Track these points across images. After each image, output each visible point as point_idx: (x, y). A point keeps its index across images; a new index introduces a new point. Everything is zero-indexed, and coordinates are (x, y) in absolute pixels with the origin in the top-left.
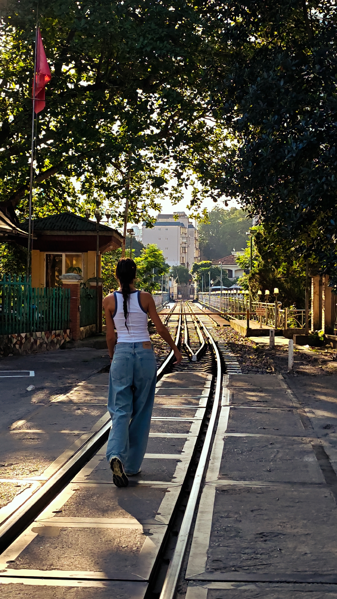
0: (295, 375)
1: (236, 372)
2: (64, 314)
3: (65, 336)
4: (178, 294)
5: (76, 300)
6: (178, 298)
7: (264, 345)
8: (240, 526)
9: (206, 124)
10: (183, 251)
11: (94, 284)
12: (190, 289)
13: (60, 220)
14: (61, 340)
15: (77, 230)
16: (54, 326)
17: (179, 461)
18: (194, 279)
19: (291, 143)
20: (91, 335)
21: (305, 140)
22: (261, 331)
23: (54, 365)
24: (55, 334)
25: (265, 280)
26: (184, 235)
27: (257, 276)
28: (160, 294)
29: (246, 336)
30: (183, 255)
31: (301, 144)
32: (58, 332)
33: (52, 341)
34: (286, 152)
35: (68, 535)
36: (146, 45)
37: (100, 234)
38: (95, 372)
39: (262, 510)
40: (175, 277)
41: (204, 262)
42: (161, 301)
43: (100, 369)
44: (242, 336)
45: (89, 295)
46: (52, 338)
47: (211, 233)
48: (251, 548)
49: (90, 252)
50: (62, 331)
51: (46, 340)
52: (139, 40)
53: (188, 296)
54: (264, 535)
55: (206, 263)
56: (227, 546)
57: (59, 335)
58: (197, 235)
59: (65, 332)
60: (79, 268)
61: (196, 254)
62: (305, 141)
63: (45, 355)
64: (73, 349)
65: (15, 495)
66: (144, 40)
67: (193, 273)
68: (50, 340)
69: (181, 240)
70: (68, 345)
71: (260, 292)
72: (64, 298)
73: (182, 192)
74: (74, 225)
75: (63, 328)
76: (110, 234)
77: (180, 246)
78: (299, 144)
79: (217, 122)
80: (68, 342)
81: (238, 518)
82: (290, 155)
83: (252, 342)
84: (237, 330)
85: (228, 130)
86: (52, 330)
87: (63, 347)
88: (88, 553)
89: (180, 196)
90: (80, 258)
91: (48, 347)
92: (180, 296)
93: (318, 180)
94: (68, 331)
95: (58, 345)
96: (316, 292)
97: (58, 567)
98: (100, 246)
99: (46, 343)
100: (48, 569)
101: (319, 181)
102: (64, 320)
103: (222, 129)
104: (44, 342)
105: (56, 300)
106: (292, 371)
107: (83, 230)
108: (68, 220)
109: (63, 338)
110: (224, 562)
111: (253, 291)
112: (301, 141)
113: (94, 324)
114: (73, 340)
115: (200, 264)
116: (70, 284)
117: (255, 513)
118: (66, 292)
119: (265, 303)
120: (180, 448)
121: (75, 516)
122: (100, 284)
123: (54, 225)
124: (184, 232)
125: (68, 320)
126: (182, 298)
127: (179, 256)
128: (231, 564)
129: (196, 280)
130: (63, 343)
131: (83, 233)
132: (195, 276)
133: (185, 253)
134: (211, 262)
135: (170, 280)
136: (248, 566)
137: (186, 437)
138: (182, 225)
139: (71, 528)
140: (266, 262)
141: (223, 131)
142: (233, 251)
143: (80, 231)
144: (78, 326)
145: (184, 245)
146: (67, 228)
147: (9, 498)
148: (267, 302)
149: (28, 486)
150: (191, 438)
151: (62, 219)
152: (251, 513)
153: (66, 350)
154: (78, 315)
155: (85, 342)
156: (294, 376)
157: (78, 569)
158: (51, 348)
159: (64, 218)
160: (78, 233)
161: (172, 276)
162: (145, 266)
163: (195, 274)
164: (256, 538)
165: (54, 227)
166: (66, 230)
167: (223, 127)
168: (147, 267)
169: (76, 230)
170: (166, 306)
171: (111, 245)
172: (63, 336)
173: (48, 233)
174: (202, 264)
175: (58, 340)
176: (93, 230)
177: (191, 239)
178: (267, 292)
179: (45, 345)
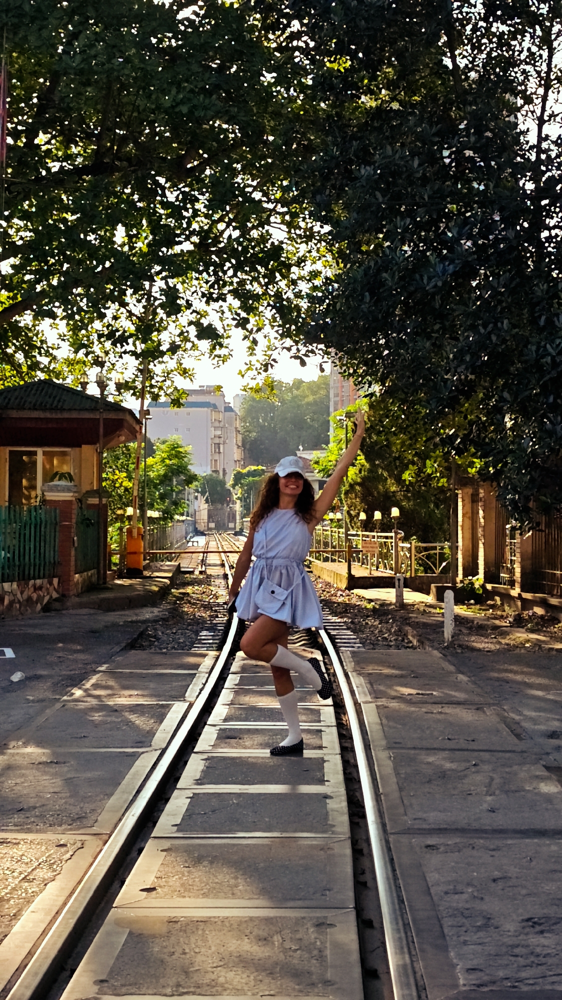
0: (459, 651)
1: (353, 647)
2: (50, 551)
3: (51, 589)
4: (209, 522)
5: (69, 527)
6: (210, 529)
7: (383, 604)
8: (484, 907)
9: (271, 235)
10: (215, 450)
11: (94, 501)
12: (229, 514)
13: (33, 392)
14: (44, 596)
15: (64, 409)
16: (32, 572)
17: (326, 797)
18: (235, 497)
19: (435, 263)
20: (91, 587)
21: (458, 259)
22: (372, 580)
23: (41, 638)
24: (34, 585)
25: (371, 494)
26: (217, 424)
27: (358, 488)
28: (183, 521)
29: (346, 588)
30: (216, 457)
31: (451, 267)
32: (38, 582)
33: (29, 599)
34: (425, 281)
35: (185, 931)
36: (182, 102)
37: (105, 416)
38: (117, 649)
39: (510, 878)
40: (203, 493)
41: (253, 468)
42: (184, 533)
43: (123, 645)
44: (339, 590)
45: (88, 519)
46: (30, 593)
47: (261, 420)
48: (522, 946)
49: (85, 448)
50: (46, 581)
51: (19, 595)
52: (170, 91)
53: (224, 524)
54: (535, 923)
55: (255, 470)
56: (480, 944)
57: (40, 588)
58: (238, 424)
59: (51, 583)
60: (69, 474)
61: (237, 454)
62: (457, 261)
63: (18, 622)
64: (64, 612)
65: (63, 862)
66: (178, 92)
67: (234, 486)
68: (25, 596)
69: (213, 432)
70: (57, 605)
71: (363, 516)
72: (49, 522)
73: (230, 347)
74: (59, 401)
75: (47, 575)
76: (121, 416)
77: (210, 441)
78: (449, 265)
79: (289, 232)
80: (56, 600)
81: (476, 894)
82: (432, 285)
83: (361, 598)
84: (328, 579)
85: (307, 245)
86: (30, 579)
87: (46, 609)
88: (234, 962)
89: (227, 354)
90: (68, 458)
91: (22, 608)
92: (212, 525)
93: (480, 328)
94: (55, 581)
95: (39, 605)
96: (467, 513)
97: (192, 989)
98: (105, 435)
99: (19, 602)
100: (176, 993)
101: (482, 331)
102: (50, 562)
103: (297, 243)
104: (16, 601)
105: (35, 528)
106: (451, 644)
107: (75, 409)
108: (47, 392)
109: (48, 594)
110: (488, 972)
111: (352, 512)
112: (452, 262)
113: (94, 568)
114: (63, 598)
115: (245, 471)
116: (59, 501)
117: (500, 884)
118: (53, 514)
119: (375, 534)
120: (318, 774)
121: (184, 897)
122: (104, 501)
123: (23, 401)
124: (217, 419)
125: (55, 562)
126: (214, 529)
127: (210, 458)
128: (501, 974)
129: (238, 498)
130: (48, 601)
131: (74, 415)
132: (237, 493)
133: (219, 453)
134: (264, 468)
135: (196, 498)
136: (535, 978)
137: (321, 756)
138: (214, 407)
139: (185, 917)
140: (373, 465)
141: (299, 248)
142: (299, 450)
143: (70, 410)
144: (72, 573)
145: (217, 441)
146: (45, 406)
147: (55, 867)
148: (377, 532)
149: (79, 845)
150: (330, 756)
151: (37, 390)
152: (493, 885)
153: (53, 613)
154: (73, 553)
155: (85, 599)
156: (457, 653)
157: (228, 991)
158: (27, 610)
159: (40, 389)
160: (66, 415)
161: (198, 492)
162: (162, 472)
163: (237, 487)
164: (524, 928)
165: (24, 405)
166: (44, 409)
167: (299, 241)
168: (165, 476)
169: (62, 410)
170: (193, 542)
171: (121, 435)
172: (48, 589)
173: (14, 414)
174: (249, 471)
175: (39, 596)
176: (92, 410)
177: (228, 431)
178: (378, 515)
179: (18, 606)
